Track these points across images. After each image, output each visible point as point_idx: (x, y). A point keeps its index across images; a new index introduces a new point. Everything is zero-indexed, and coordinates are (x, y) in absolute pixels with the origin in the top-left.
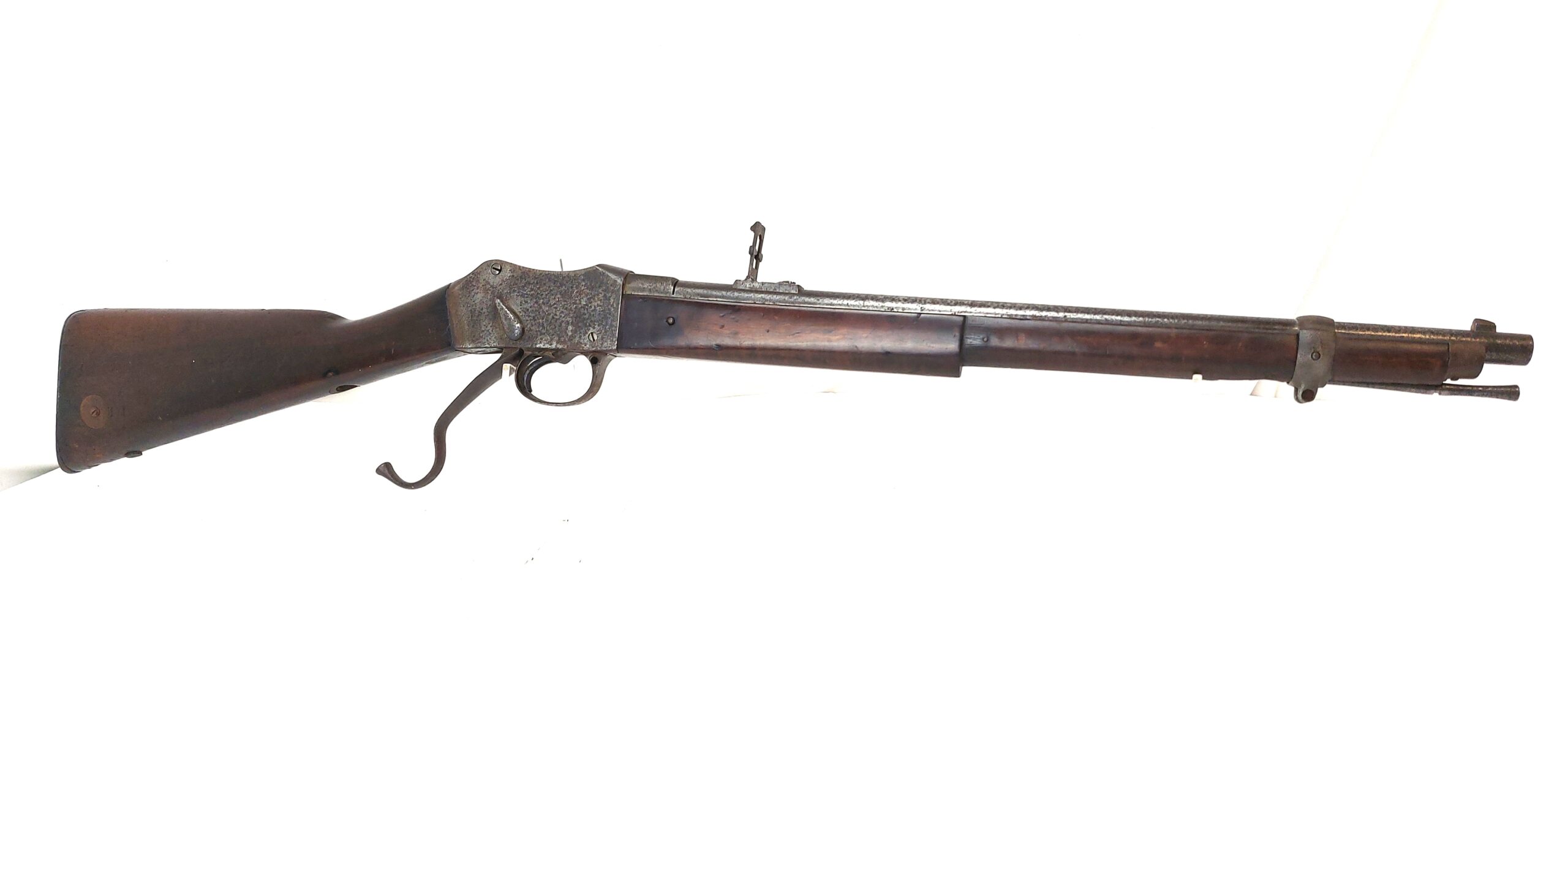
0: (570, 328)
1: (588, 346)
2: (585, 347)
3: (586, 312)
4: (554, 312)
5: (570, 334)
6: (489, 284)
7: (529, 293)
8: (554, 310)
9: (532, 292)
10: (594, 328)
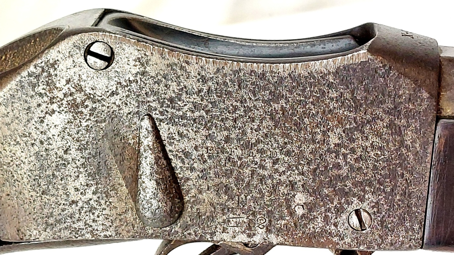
0: (300, 198)
1: (348, 240)
2: (341, 242)
3: (341, 161)
4: (257, 160)
5: (300, 211)
6: (80, 89)
7: (189, 114)
8: (258, 156)
9: (197, 114)
10: (362, 199)
